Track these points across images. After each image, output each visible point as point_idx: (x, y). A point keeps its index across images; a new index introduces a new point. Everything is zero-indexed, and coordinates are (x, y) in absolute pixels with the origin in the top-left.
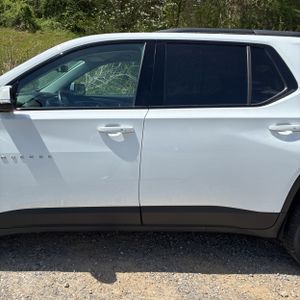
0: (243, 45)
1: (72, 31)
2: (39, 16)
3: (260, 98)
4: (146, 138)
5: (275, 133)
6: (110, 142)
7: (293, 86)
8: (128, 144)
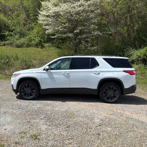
0: (89, 58)
1: (57, 47)
2: (45, 42)
3: (92, 67)
4: (71, 75)
5: (94, 74)
6: (65, 76)
7: (98, 65)
8: (68, 76)
